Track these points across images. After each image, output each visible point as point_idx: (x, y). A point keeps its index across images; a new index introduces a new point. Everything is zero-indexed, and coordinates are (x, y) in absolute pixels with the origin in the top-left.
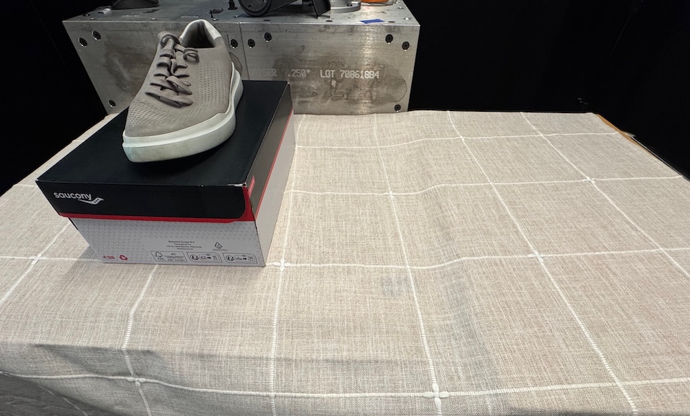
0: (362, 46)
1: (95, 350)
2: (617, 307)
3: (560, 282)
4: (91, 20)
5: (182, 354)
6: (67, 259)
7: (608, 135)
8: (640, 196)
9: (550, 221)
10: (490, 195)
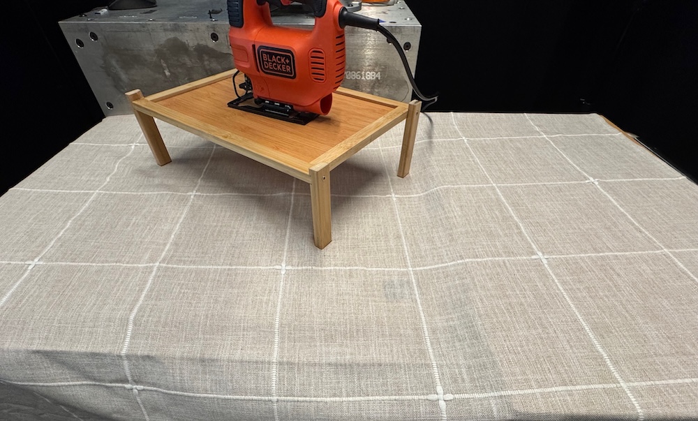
0: (363, 46)
1: (94, 355)
2: (620, 308)
3: (564, 283)
4: (88, 21)
5: (182, 358)
6: (64, 263)
7: (611, 136)
8: (644, 197)
9: (553, 222)
10: (493, 197)
